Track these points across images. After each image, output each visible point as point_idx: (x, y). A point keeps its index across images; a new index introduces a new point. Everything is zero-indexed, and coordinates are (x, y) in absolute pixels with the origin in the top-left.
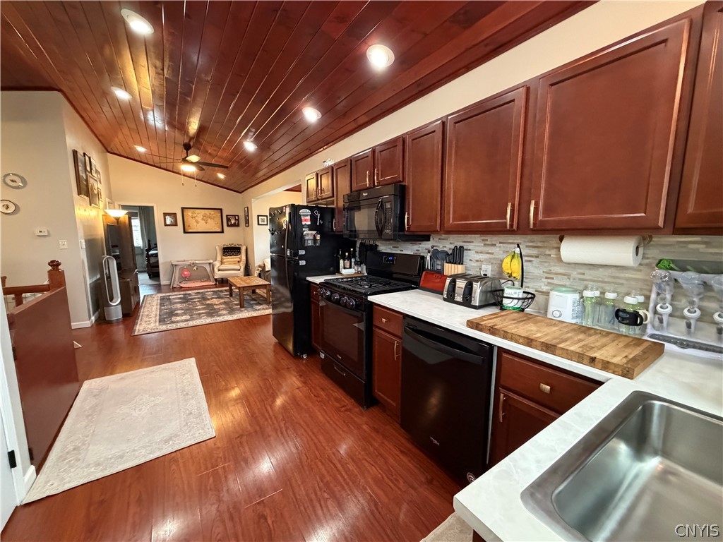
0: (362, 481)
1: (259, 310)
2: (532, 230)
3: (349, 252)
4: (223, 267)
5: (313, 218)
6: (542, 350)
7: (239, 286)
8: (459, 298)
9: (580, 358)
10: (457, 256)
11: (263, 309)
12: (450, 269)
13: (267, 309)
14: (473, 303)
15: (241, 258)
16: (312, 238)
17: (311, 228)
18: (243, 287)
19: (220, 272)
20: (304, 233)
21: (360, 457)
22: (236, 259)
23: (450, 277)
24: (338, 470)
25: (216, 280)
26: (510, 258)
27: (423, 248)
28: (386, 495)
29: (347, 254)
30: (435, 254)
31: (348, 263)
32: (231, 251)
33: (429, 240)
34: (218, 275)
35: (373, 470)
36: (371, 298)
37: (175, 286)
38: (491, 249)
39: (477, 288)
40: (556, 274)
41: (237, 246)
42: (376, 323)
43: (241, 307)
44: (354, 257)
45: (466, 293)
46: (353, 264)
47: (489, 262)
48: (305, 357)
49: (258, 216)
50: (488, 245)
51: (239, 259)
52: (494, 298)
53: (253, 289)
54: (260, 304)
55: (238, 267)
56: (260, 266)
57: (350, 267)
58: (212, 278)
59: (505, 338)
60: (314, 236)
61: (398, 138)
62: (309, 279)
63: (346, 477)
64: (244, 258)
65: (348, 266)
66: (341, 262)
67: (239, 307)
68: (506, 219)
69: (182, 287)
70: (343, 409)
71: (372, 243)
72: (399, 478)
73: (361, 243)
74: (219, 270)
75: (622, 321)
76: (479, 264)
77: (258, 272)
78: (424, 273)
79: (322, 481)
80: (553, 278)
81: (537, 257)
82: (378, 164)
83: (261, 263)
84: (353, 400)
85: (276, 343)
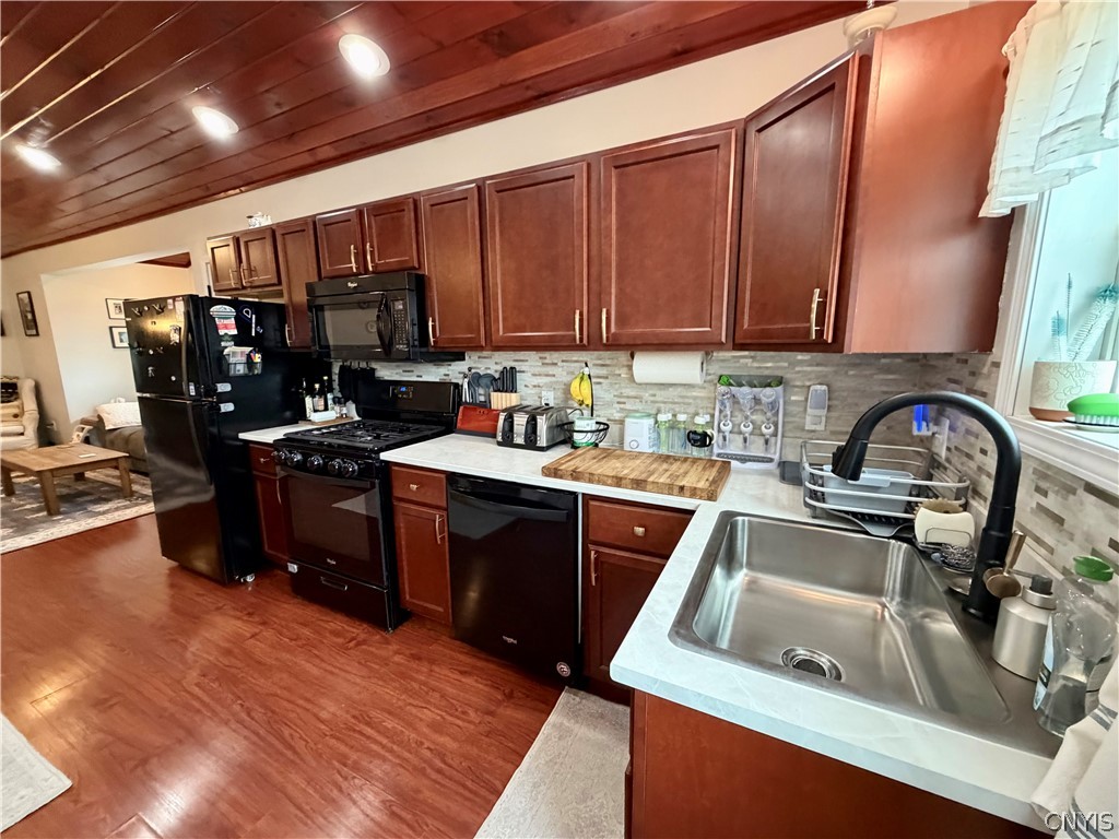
0: (413, 735)
1: (104, 513)
2: (605, 345)
3: (321, 382)
5: (242, 323)
6: (632, 488)
7: (37, 469)
8: (519, 440)
9: (669, 489)
10: (507, 381)
11: (117, 509)
12: (500, 401)
13: (126, 507)
14: (539, 444)
15: (21, 407)
16: (244, 359)
17: (239, 341)
18: (51, 470)
20: (226, 352)
21: (400, 703)
22: (6, 409)
23: (503, 411)
24: (368, 738)
26: (578, 380)
27: (454, 372)
28: (454, 739)
29: (317, 386)
30: (476, 380)
31: (322, 402)
33: (464, 359)
35: (428, 715)
36: (384, 456)
38: (551, 370)
39: (543, 424)
40: (628, 397)
41: (6, 380)
42: (398, 493)
43: (51, 514)
44: (331, 390)
45: (529, 431)
46: (330, 402)
47: (550, 386)
48: (250, 579)
50: (547, 364)
51: (16, 411)
52: (563, 434)
53: (79, 472)
54: (107, 500)
55: (19, 429)
56: (84, 421)
57: (326, 409)
59: (591, 481)
60: (249, 356)
61: (406, 197)
62: (242, 436)
63: (385, 741)
64: (30, 404)
65: (322, 408)
66: (308, 400)
67: (45, 513)
68: (574, 330)
70: (352, 644)
71: (363, 365)
72: (466, 708)
73: (342, 368)
75: (694, 443)
76: (537, 390)
77: (81, 434)
78: (461, 408)
79: (345, 765)
80: (624, 403)
81: (607, 378)
82: (371, 236)
83: (87, 414)
84: (365, 626)
85: (172, 570)
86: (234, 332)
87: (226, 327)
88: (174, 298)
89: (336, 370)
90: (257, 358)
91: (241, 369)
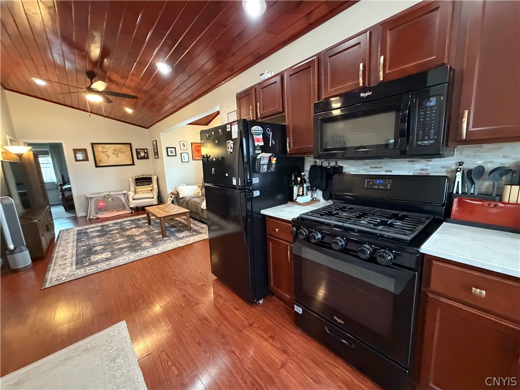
1: (182, 238)
3: (301, 177)
4: (137, 196)
5: (266, 138)
7: (159, 216)
11: (186, 237)
13: (190, 236)
15: (153, 187)
16: (267, 162)
17: (264, 149)
18: (164, 217)
19: (135, 201)
22: (148, 188)
25: (131, 208)
27: (435, 167)
29: (299, 179)
30: (470, 176)
31: (301, 190)
32: (143, 181)
34: (133, 204)
37: (91, 218)
41: (148, 176)
43: (164, 236)
46: (305, 189)
48: (261, 302)
49: (167, 148)
51: (151, 188)
53: (171, 218)
54: (182, 231)
55: (152, 196)
56: (172, 194)
57: (303, 194)
58: (127, 208)
60: (270, 160)
62: (263, 212)
64: (156, 186)
65: (301, 193)
66: (295, 189)
67: (161, 236)
69: (99, 218)
74: (134, 199)
77: (171, 199)
83: (173, 191)
85: (215, 280)
86: (262, 144)
87: (258, 141)
88: (231, 124)
89: (307, 168)
90: (274, 161)
91: (264, 169)
